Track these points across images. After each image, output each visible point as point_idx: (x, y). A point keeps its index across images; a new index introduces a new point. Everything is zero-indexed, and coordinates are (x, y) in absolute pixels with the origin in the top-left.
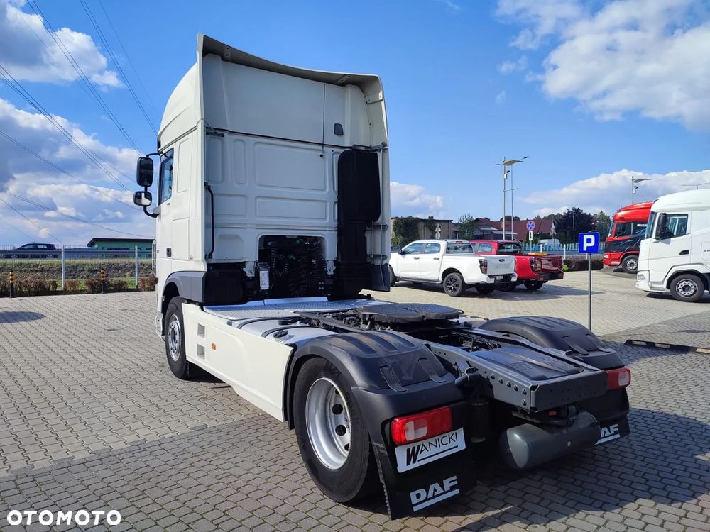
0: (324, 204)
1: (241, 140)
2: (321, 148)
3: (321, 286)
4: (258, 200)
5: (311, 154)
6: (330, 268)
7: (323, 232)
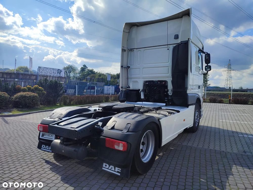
0: (168, 68)
1: (140, 50)
2: (167, 46)
3: (166, 99)
4: (144, 69)
5: (164, 49)
6: (170, 93)
7: (167, 79)
